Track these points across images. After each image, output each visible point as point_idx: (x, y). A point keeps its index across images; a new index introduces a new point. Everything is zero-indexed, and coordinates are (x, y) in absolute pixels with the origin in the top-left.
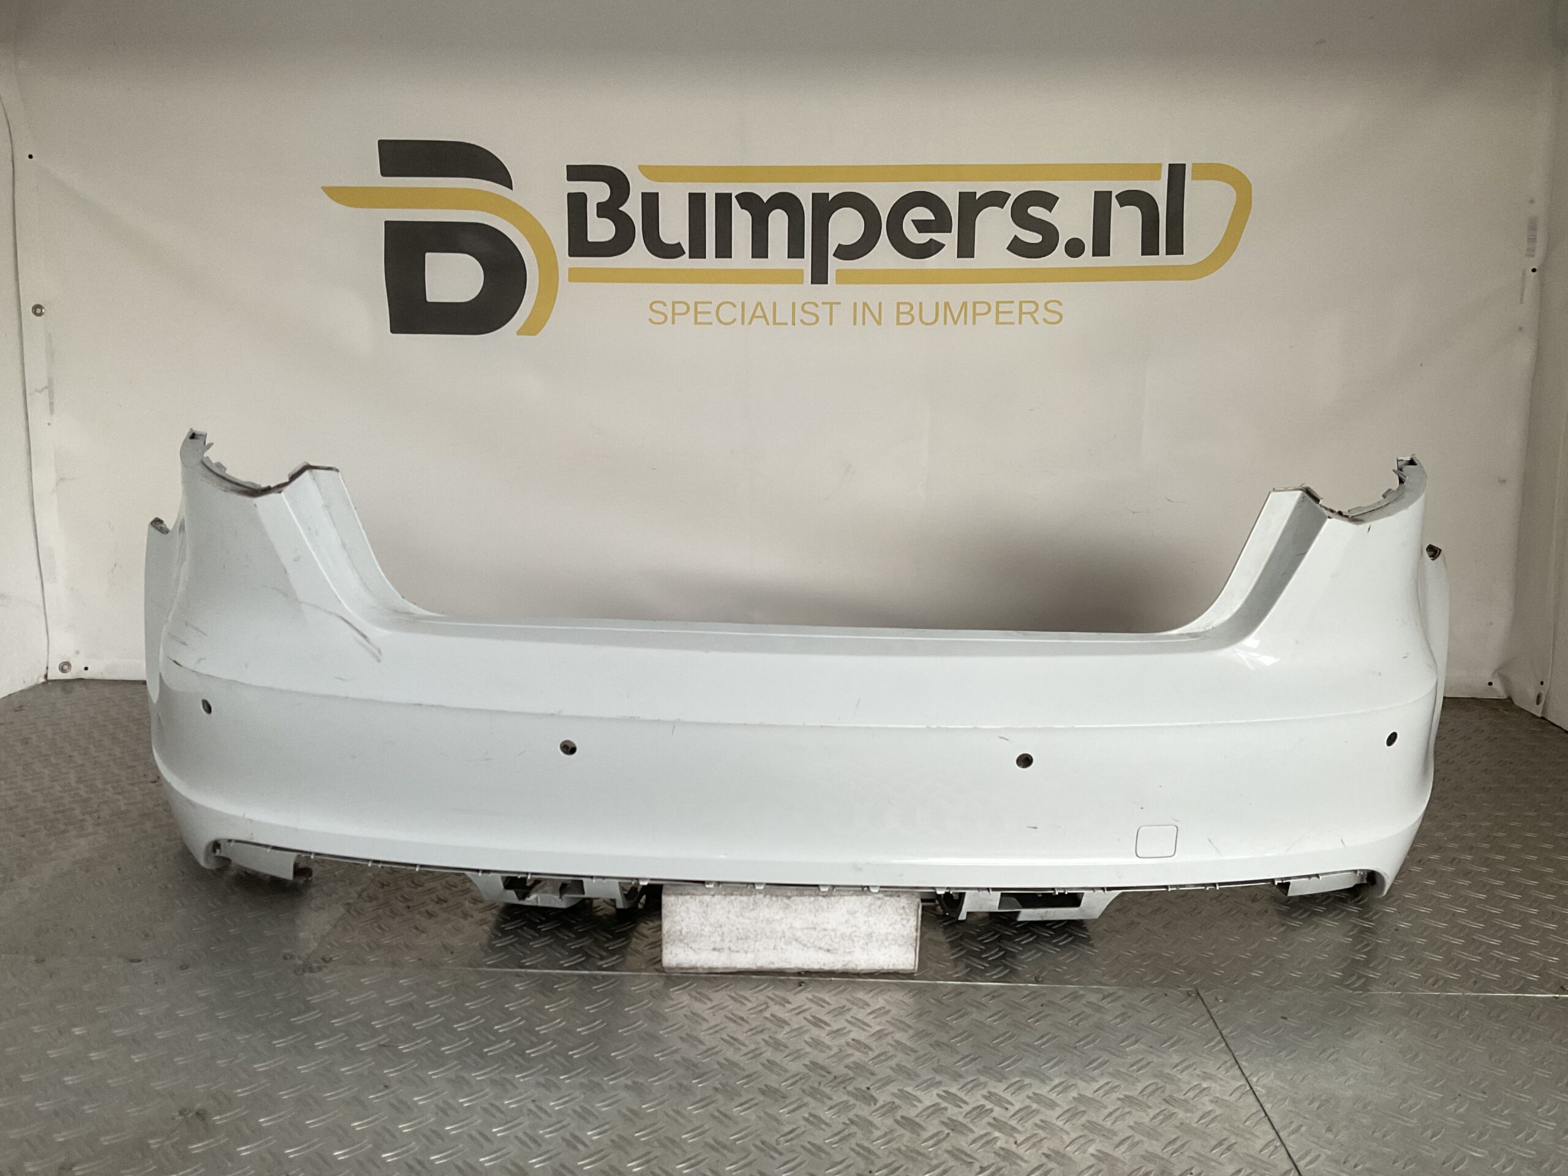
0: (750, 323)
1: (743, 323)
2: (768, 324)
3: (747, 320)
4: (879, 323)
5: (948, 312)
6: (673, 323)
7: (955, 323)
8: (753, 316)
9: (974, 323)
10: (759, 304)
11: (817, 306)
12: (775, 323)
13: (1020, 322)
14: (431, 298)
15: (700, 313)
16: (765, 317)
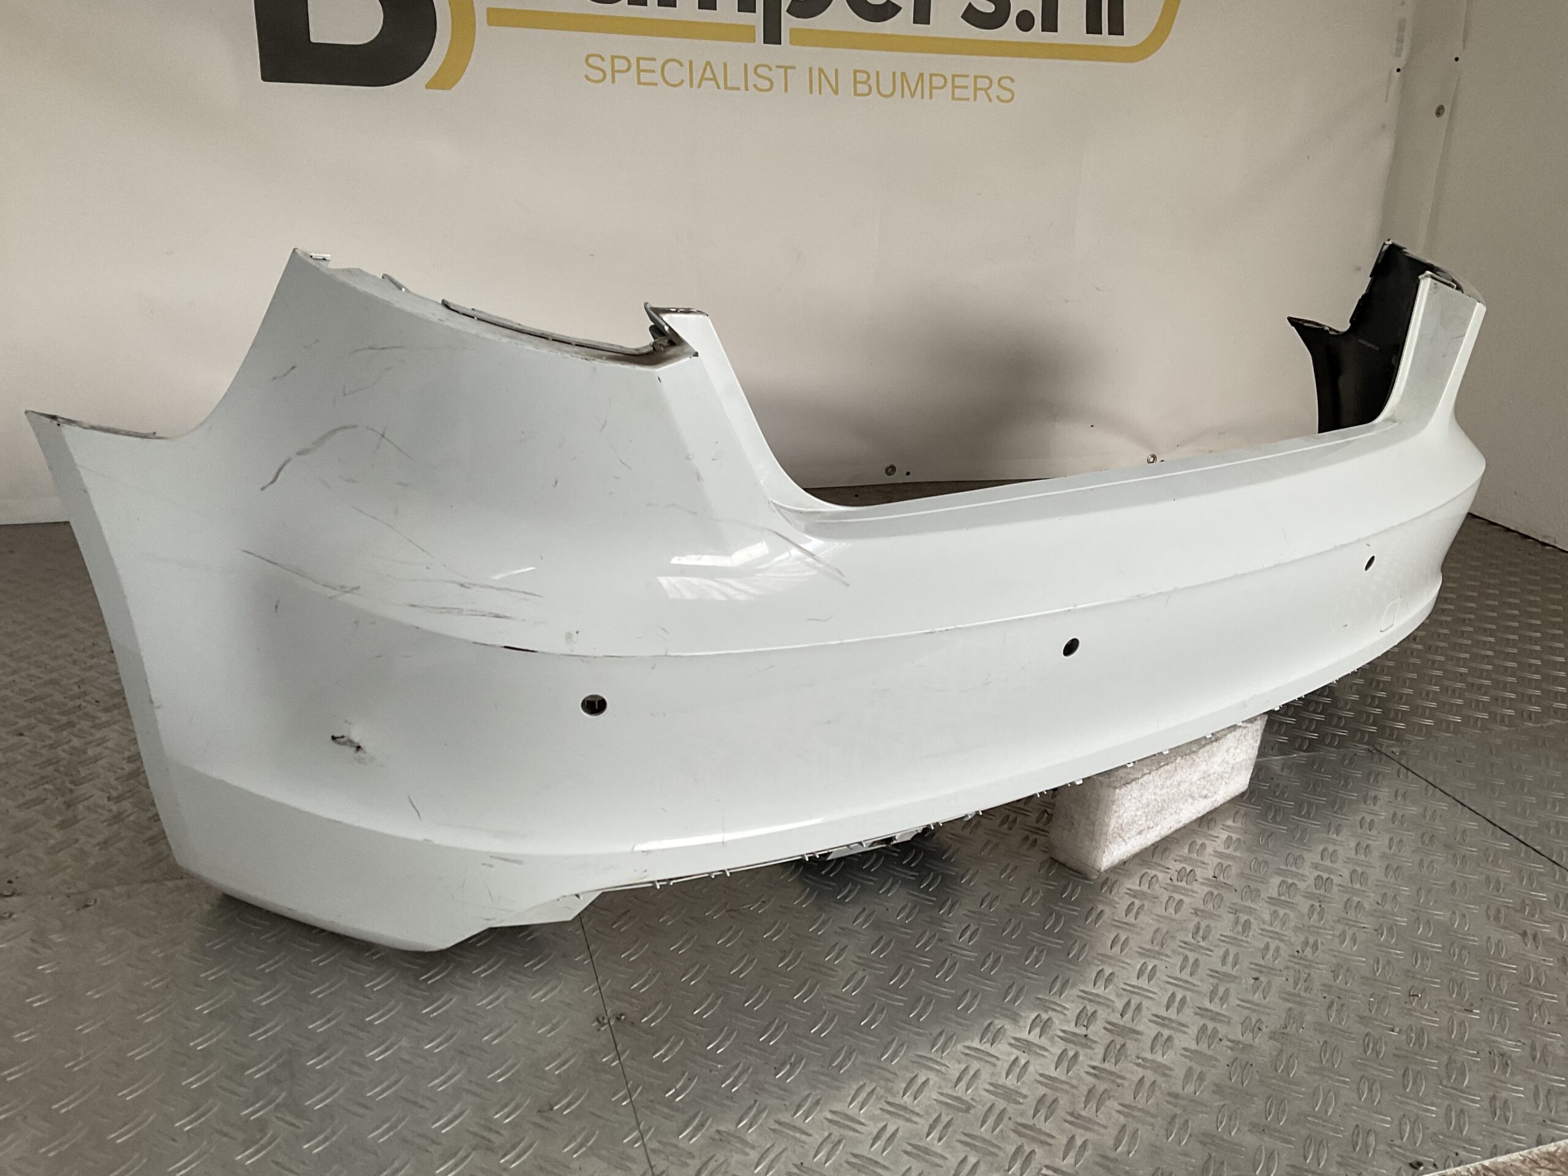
0: (699, 86)
1: (691, 86)
2: (719, 87)
3: (696, 82)
4: (836, 92)
5: (905, 84)
6: (613, 81)
7: (913, 96)
8: (702, 78)
9: (931, 97)
10: (708, 63)
11: (770, 69)
12: (726, 87)
13: (975, 99)
14: (317, 36)
15: (644, 71)
16: (714, 79)
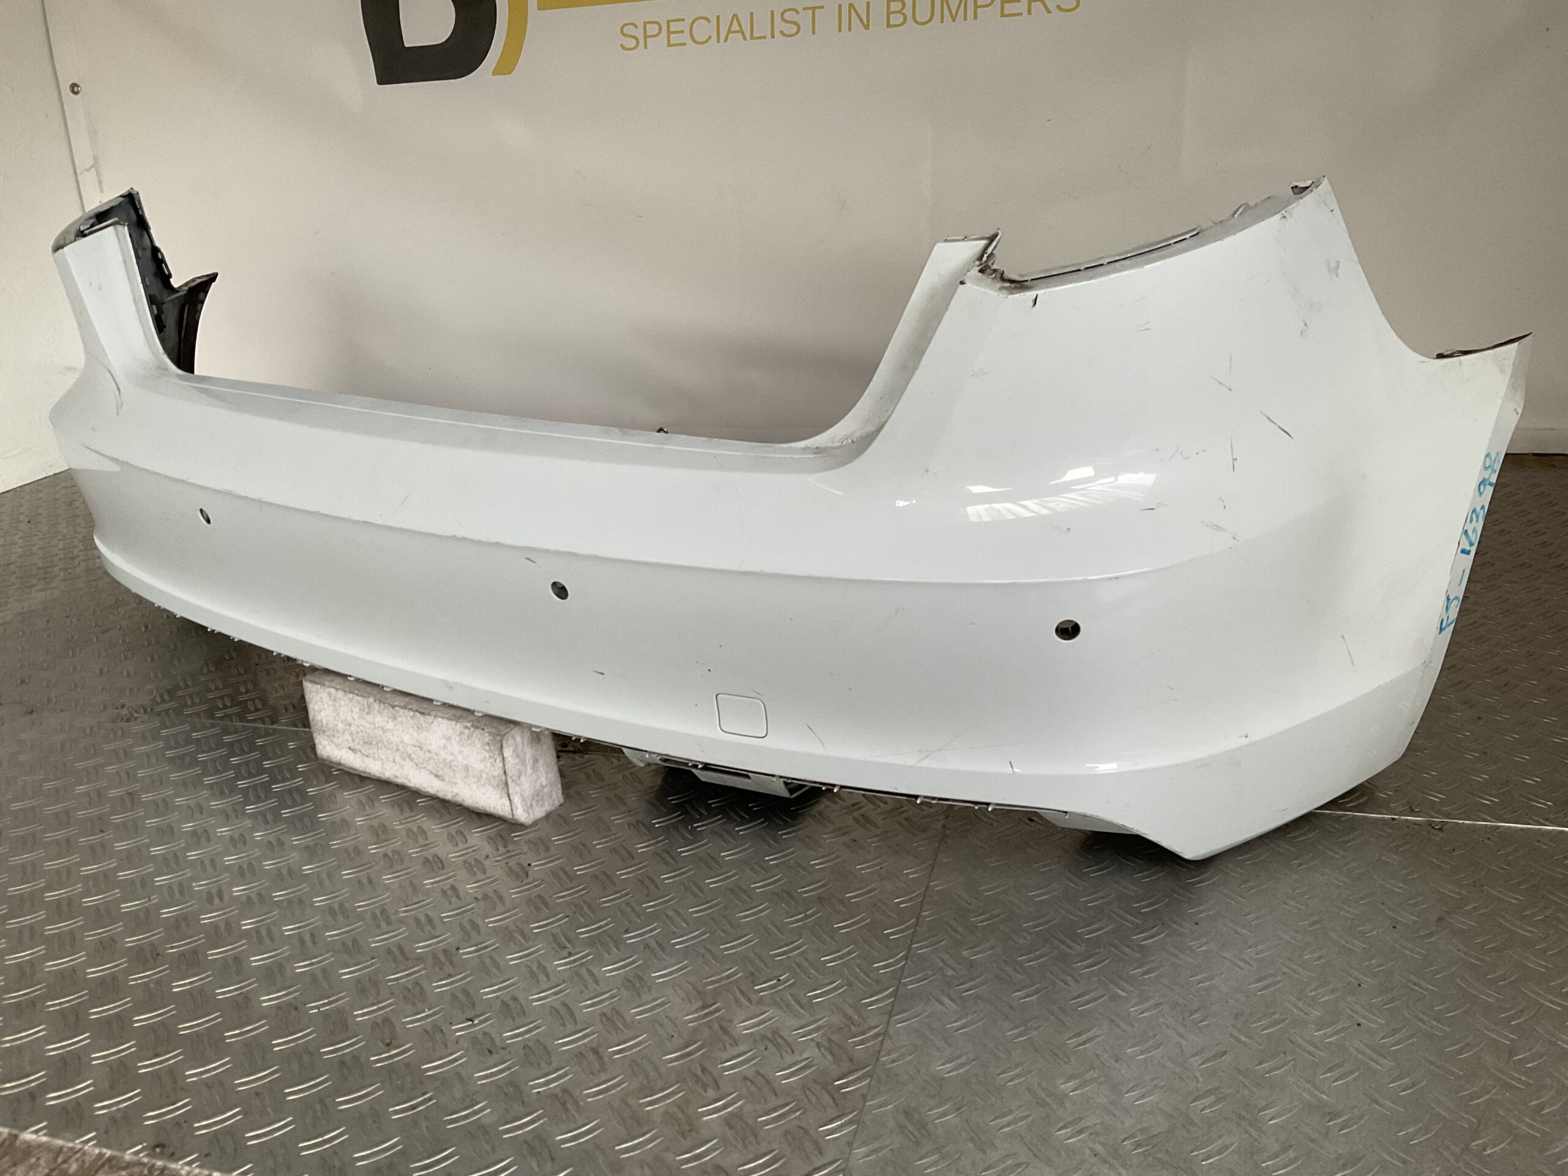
0: (726, 40)
1: (718, 41)
2: (745, 39)
3: (722, 38)
4: (867, 27)
5: (945, 6)
6: (646, 47)
7: (954, 20)
8: (729, 32)
9: (975, 17)
10: (735, 16)
11: (798, 12)
12: (752, 37)
13: (1029, 13)
16: (741, 31)
